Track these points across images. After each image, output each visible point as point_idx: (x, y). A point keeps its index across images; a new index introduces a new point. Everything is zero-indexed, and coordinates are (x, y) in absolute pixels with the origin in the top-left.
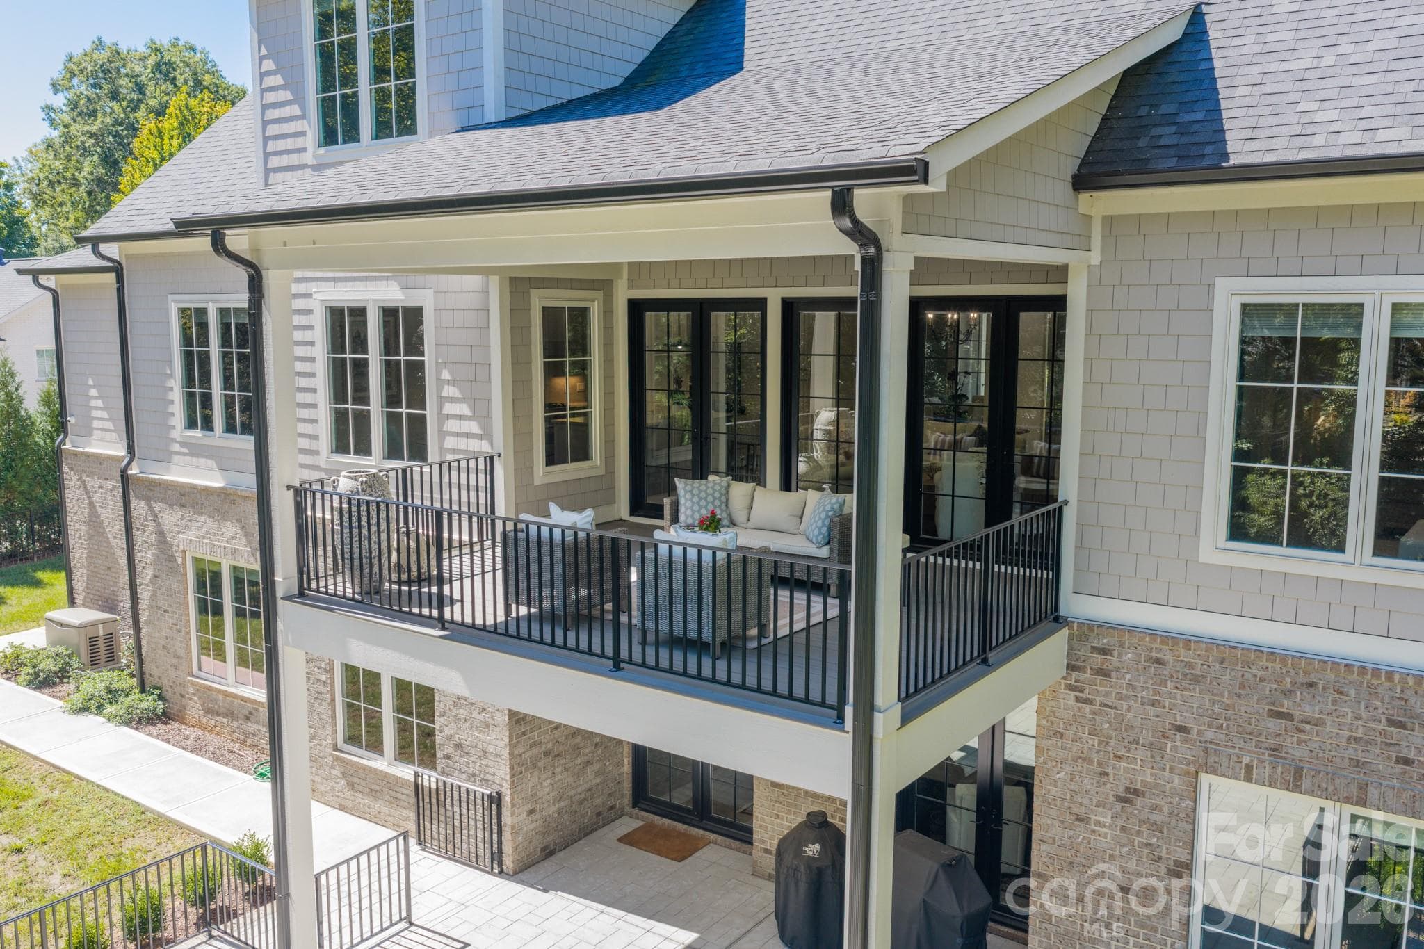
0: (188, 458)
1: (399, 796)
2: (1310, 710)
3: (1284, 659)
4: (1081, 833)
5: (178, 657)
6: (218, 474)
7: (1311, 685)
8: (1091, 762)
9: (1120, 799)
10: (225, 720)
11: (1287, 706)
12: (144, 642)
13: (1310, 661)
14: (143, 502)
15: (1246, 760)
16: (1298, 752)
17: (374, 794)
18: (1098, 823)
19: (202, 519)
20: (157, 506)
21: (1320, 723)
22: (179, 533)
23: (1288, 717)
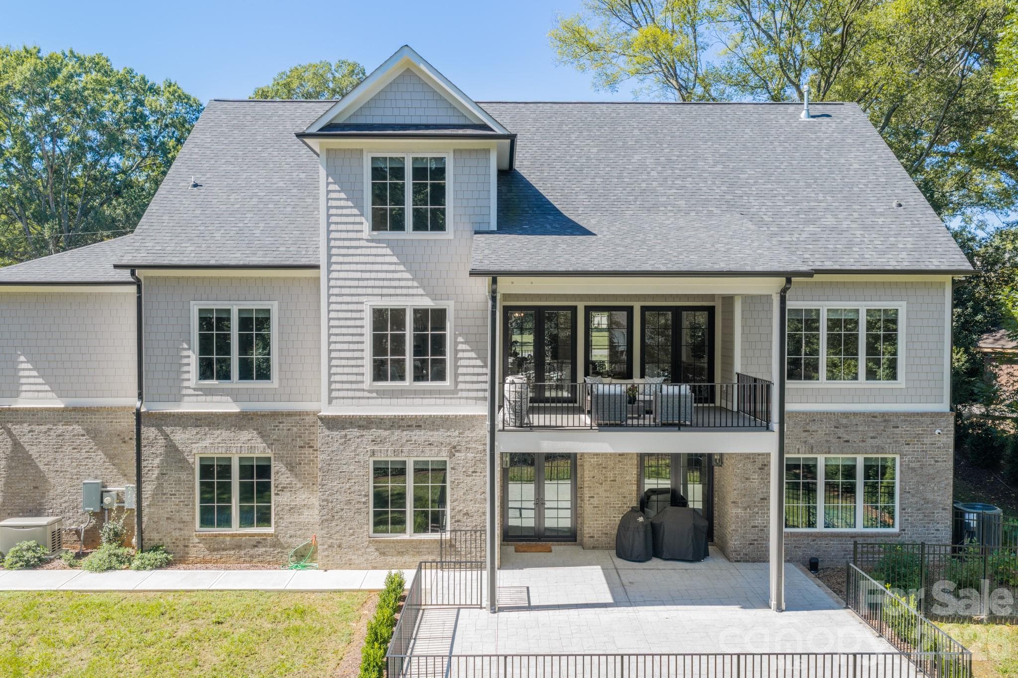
0: (203, 398)
1: (421, 550)
2: (814, 428)
3: (806, 414)
4: (748, 484)
5: (184, 522)
6: (234, 404)
7: (814, 420)
8: (750, 458)
9: (760, 469)
10: (232, 552)
11: (808, 428)
12: (145, 519)
13: (814, 413)
14: (153, 429)
15: (797, 447)
16: (812, 441)
17: (401, 553)
18: (753, 479)
19: (219, 432)
20: (168, 430)
21: (817, 431)
22: (192, 443)
23: (808, 431)
